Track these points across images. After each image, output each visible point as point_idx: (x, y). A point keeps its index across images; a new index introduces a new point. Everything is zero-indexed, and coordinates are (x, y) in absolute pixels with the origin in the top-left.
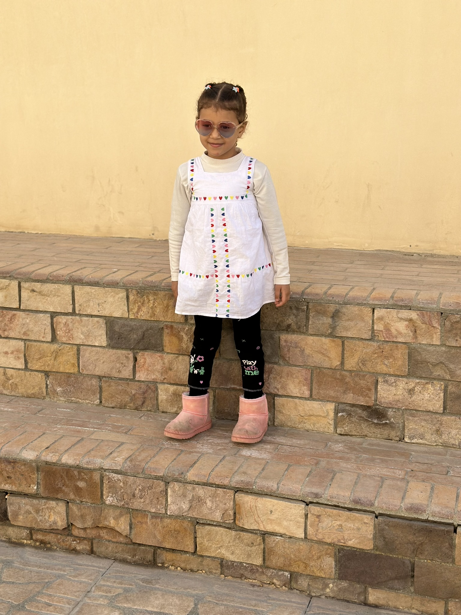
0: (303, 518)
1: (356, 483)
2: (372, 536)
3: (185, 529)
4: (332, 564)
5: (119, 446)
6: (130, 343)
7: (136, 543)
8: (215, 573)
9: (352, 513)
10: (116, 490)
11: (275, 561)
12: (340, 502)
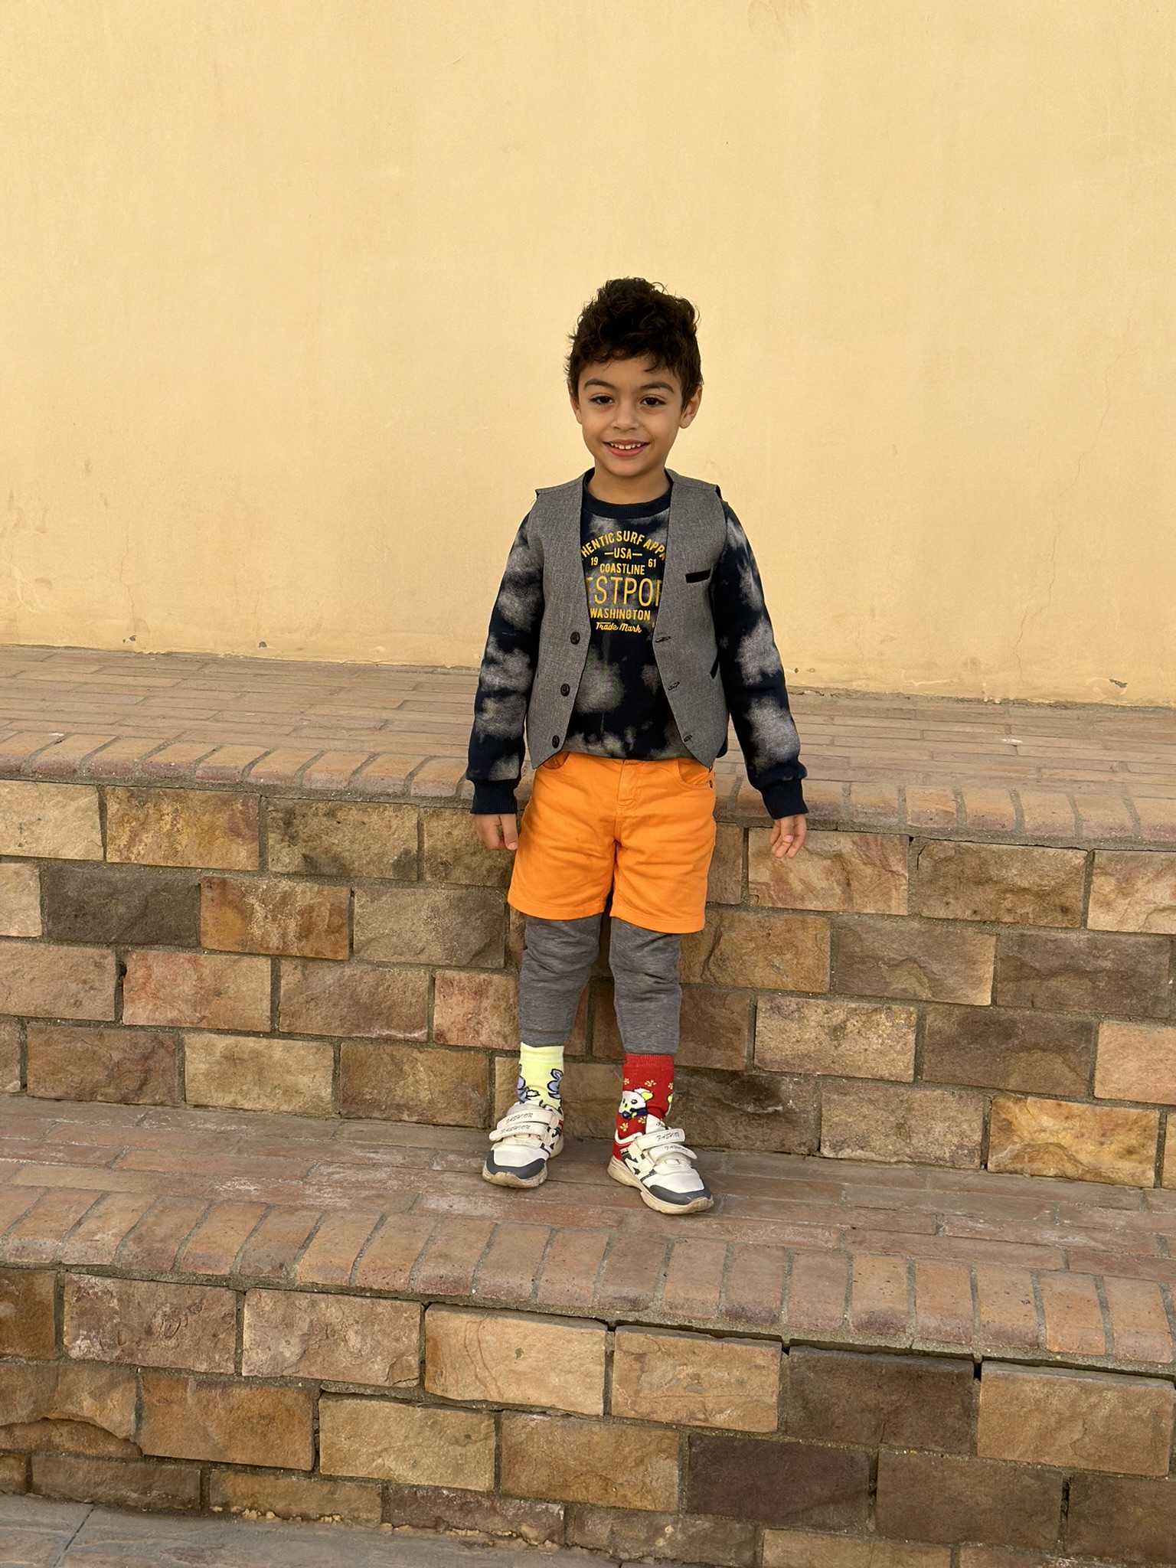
0: (602, 1365)
1: (726, 1268)
2: (775, 1399)
3: (287, 1410)
4: (673, 1475)
5: (97, 1202)
6: (107, 927)
7: (154, 1456)
8: (368, 1521)
9: (726, 1344)
10: (99, 1320)
11: (527, 1478)
12: (695, 1318)
